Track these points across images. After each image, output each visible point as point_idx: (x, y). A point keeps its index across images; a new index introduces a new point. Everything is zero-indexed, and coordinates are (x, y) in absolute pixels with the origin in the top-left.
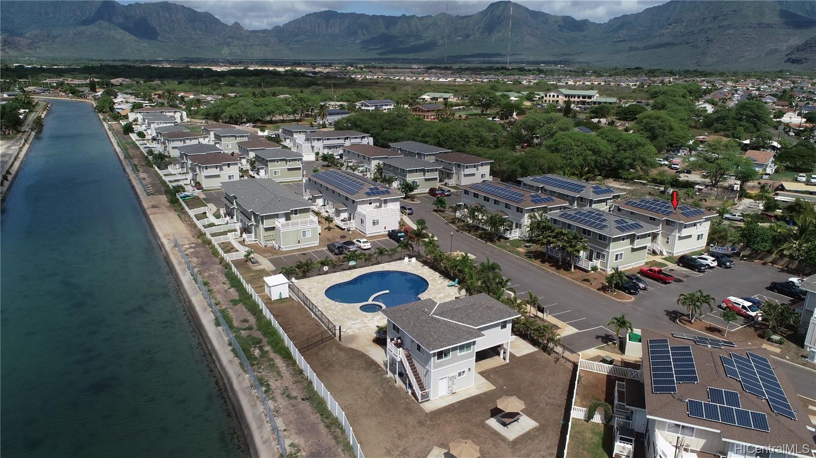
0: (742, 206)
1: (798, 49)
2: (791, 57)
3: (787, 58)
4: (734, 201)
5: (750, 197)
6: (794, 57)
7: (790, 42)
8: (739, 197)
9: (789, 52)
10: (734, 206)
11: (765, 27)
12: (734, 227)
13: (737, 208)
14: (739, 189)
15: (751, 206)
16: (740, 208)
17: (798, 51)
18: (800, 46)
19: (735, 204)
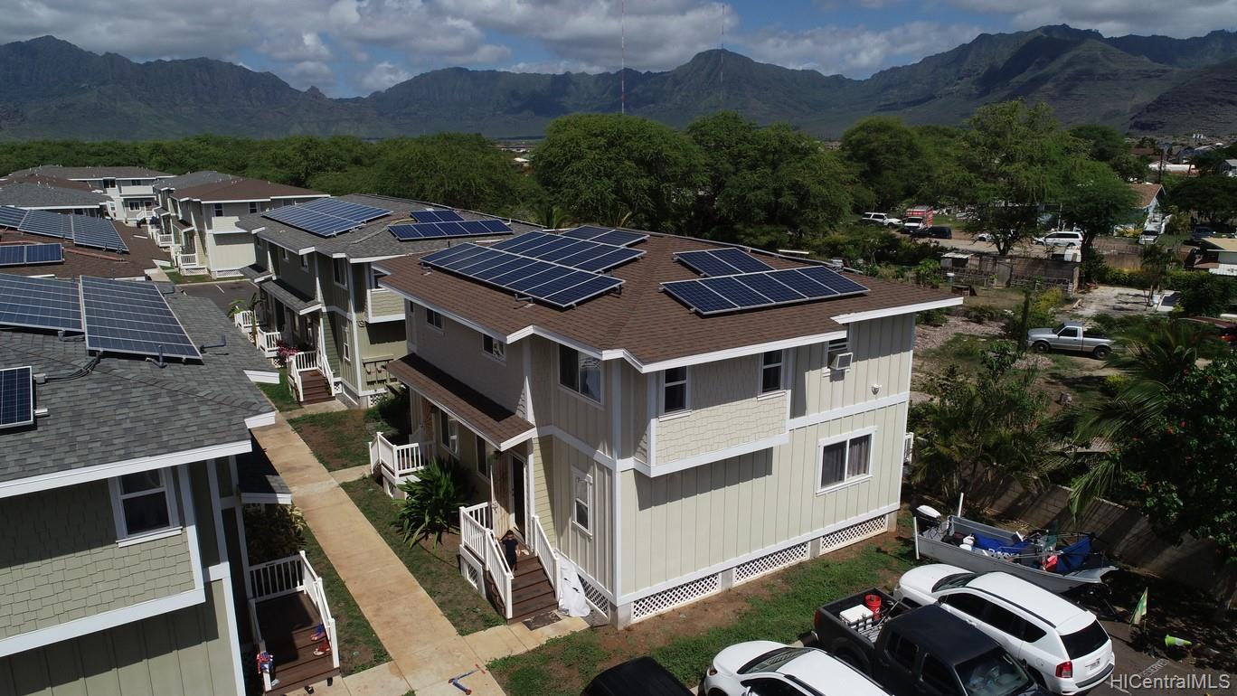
0: (1093, 306)
1: (1149, 109)
2: (1138, 120)
3: (1133, 122)
4: (1065, 291)
5: (1117, 281)
6: (1143, 120)
7: (1136, 99)
8: (1080, 280)
9: (1135, 114)
10: (1067, 307)
11: (1098, 79)
12: (1072, 384)
13: (1080, 312)
14: (1079, 259)
15: (1125, 306)
16: (1090, 311)
17: (1148, 111)
18: (1151, 104)
19: (1070, 301)
